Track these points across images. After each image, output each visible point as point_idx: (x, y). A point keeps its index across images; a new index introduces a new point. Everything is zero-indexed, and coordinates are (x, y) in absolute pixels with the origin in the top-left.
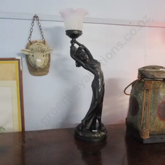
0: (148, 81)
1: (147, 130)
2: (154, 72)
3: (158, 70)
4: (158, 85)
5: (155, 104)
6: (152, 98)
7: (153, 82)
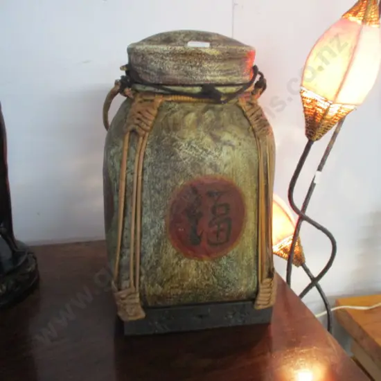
0: (145, 98)
1: (133, 289)
2: (163, 56)
3: (178, 48)
4: (178, 115)
5: (159, 193)
6: (149, 170)
7: (159, 100)
